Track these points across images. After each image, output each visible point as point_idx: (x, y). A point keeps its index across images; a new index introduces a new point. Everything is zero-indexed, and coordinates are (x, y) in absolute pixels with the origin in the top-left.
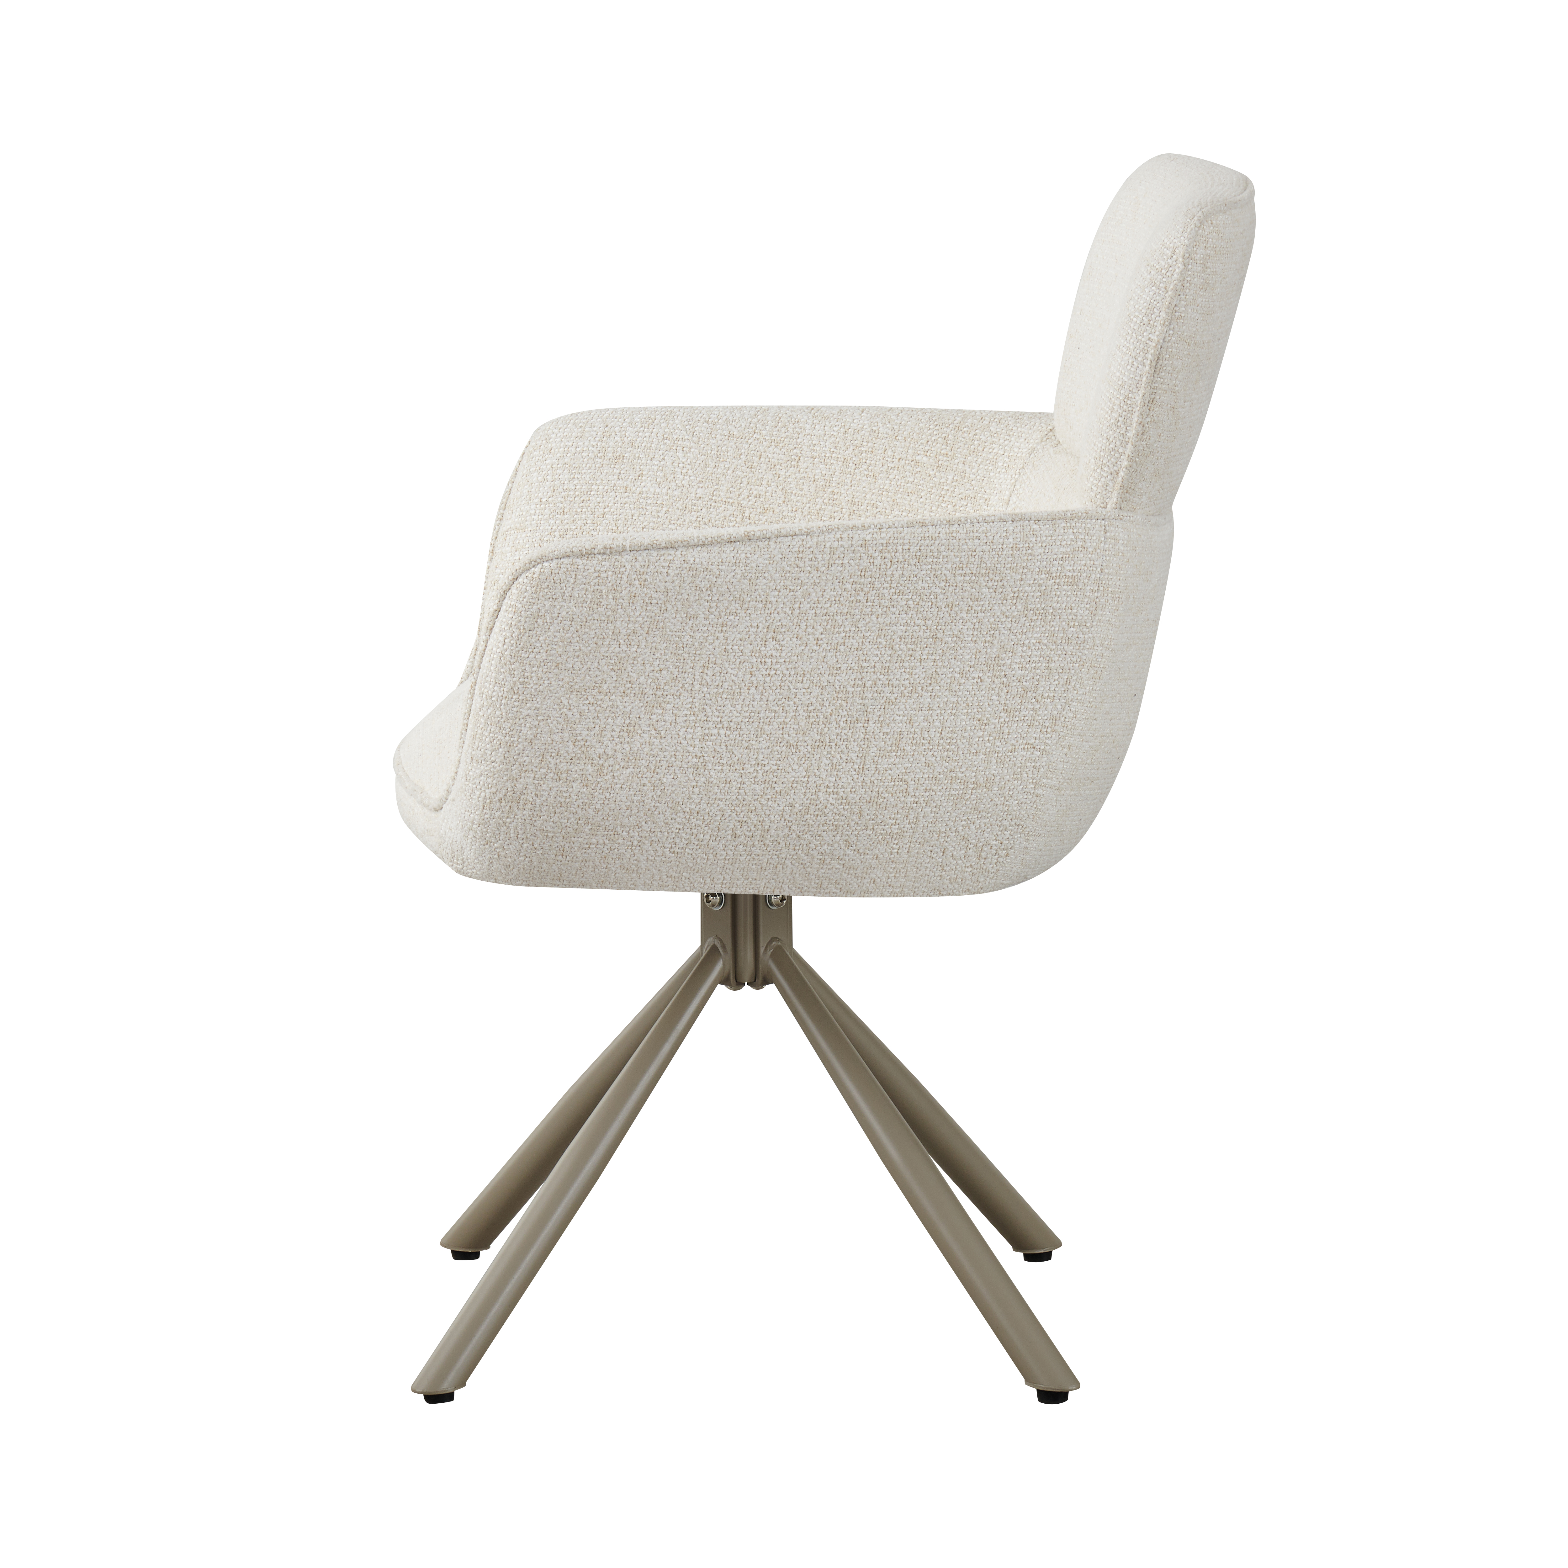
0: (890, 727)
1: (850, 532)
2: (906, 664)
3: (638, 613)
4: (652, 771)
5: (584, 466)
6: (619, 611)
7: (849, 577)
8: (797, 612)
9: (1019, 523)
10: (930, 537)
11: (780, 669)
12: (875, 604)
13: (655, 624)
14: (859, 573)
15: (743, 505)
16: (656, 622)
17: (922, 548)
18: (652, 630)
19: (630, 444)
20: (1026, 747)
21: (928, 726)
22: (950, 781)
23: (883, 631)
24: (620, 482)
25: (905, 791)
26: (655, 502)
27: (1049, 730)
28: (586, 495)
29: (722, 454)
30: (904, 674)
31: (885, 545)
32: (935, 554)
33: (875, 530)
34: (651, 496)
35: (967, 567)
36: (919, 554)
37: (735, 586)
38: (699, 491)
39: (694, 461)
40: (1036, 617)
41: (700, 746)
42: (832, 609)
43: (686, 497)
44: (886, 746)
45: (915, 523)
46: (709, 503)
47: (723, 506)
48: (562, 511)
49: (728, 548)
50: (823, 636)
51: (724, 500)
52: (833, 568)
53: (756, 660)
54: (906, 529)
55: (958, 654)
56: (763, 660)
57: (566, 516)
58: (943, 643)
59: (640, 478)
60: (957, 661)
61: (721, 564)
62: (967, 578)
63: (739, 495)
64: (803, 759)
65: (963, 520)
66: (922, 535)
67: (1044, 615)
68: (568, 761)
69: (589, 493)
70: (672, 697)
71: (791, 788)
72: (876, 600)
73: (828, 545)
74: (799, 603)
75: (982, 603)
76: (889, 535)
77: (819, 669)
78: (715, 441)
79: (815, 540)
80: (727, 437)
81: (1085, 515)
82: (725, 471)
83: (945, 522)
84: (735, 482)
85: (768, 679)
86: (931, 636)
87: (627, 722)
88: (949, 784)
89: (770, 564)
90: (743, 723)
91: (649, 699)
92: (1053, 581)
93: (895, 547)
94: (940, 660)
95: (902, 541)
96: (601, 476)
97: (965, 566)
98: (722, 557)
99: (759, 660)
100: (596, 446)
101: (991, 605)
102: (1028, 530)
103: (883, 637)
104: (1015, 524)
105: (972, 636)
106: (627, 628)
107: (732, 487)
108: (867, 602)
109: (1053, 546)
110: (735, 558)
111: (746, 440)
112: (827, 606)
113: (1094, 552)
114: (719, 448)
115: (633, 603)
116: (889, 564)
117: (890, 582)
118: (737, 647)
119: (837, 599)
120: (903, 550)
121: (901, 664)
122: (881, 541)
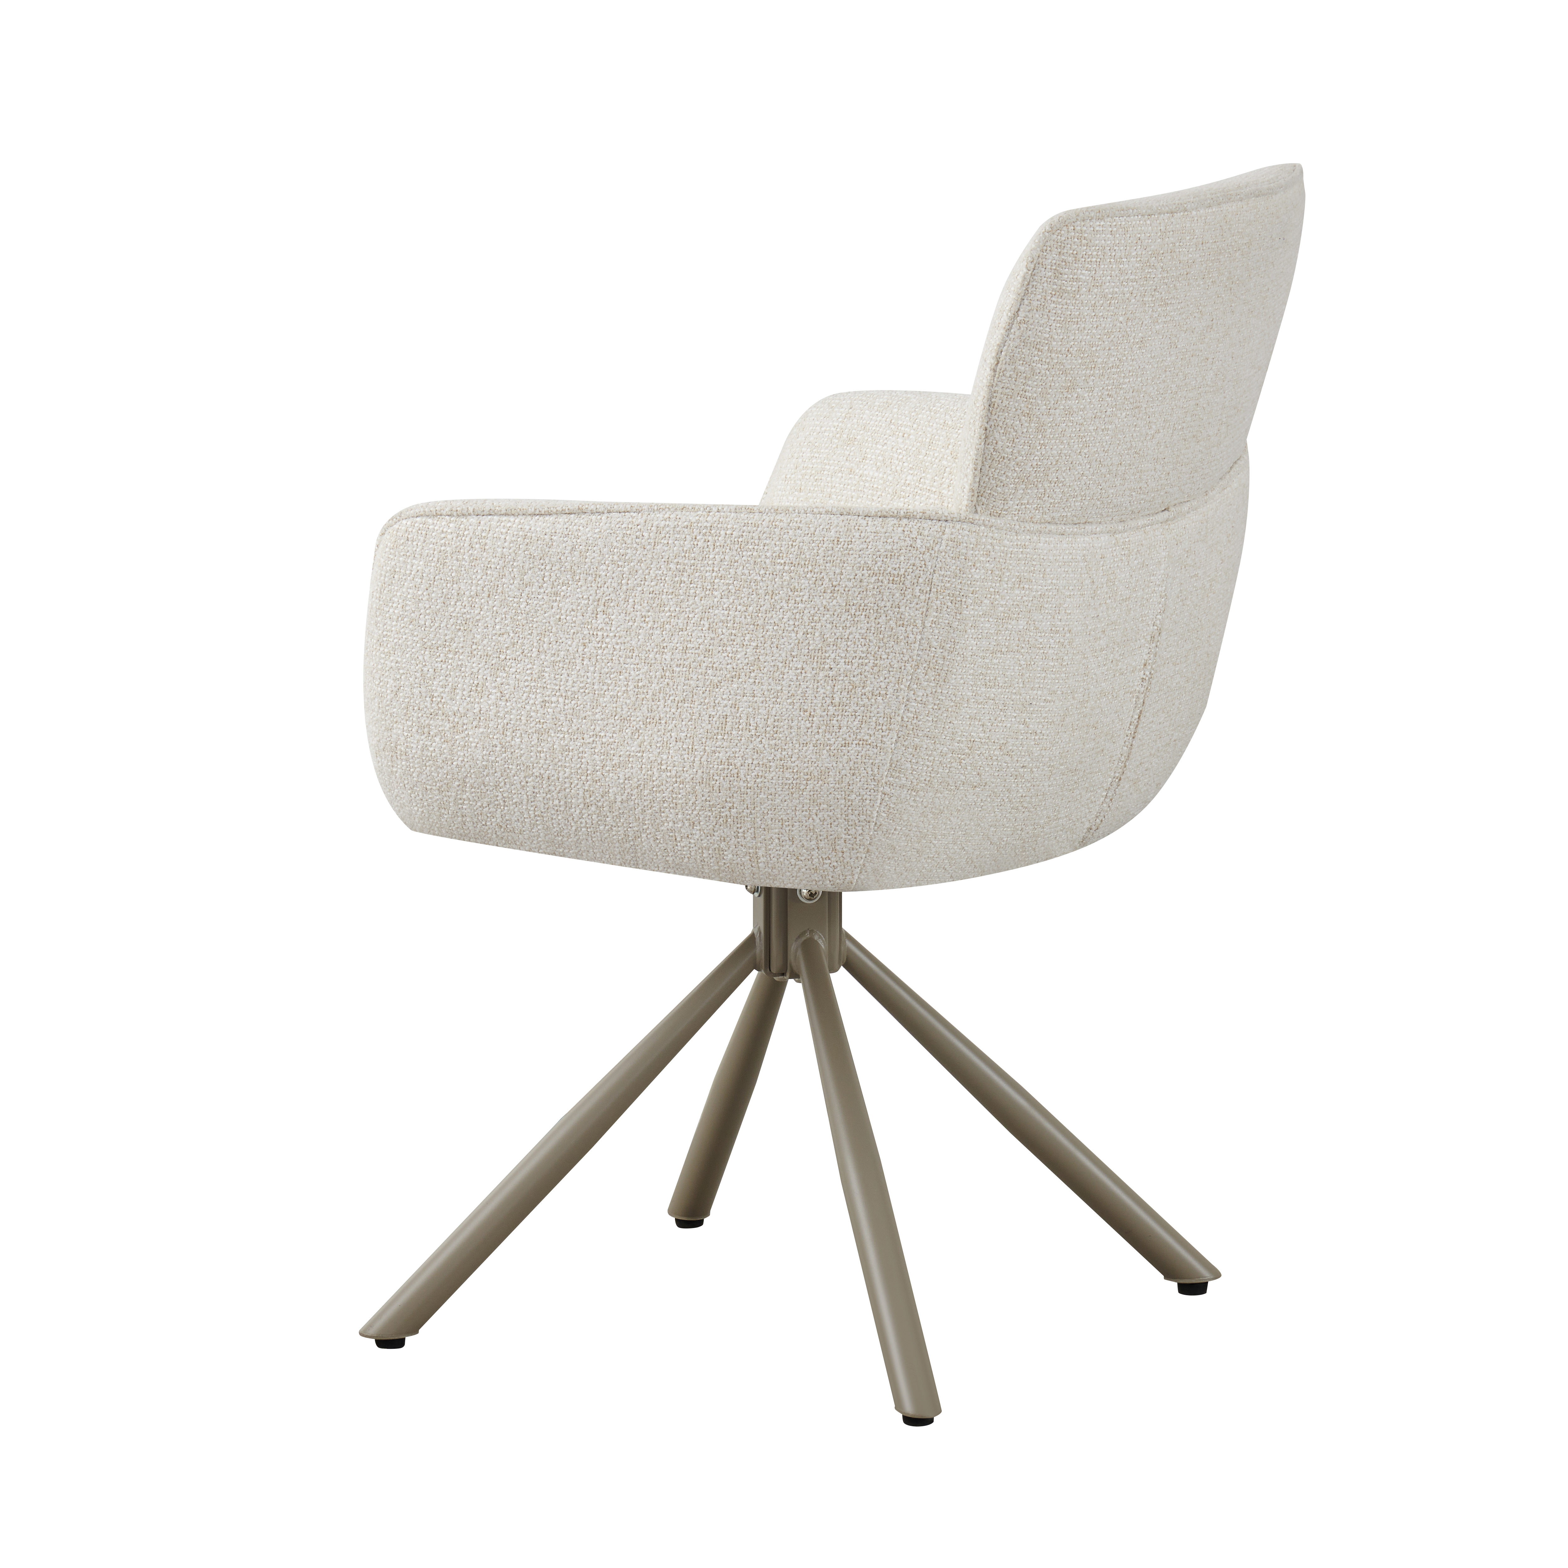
0: (716, 710)
1: (679, 512)
2: (729, 649)
3: (479, 577)
4: (501, 733)
5: (823, 445)
6: (462, 573)
7: (673, 558)
8: (624, 587)
9: (846, 517)
10: (753, 523)
11: (611, 643)
12: (698, 586)
13: (496, 588)
14: (683, 554)
15: (943, 495)
16: (496, 587)
17: (744, 534)
18: (493, 595)
19: (863, 427)
20: (861, 743)
21: (754, 713)
22: (781, 770)
23: (707, 613)
24: (847, 464)
25: (736, 775)
26: (871, 485)
27: (884, 728)
28: (819, 474)
29: (934, 442)
30: (726, 658)
31: (709, 528)
32: (756, 542)
33: (704, 513)
34: (869, 479)
35: (787, 557)
36: (740, 540)
37: (567, 557)
38: (910, 477)
39: (910, 448)
40: (860, 613)
41: (543, 712)
42: (657, 587)
43: (897, 483)
44: (713, 729)
45: (743, 509)
46: (916, 490)
47: (927, 494)
48: (799, 488)
49: (562, 519)
50: (649, 614)
51: (928, 488)
52: (658, 547)
53: (588, 632)
54: (733, 514)
55: (780, 643)
56: (595, 633)
57: (802, 494)
58: (765, 631)
59: (864, 461)
60: (780, 650)
61: (554, 534)
62: (786, 568)
63: (941, 484)
64: (637, 734)
65: (791, 509)
66: (746, 521)
67: (868, 611)
68: (428, 715)
69: (822, 472)
70: (514, 661)
71: (628, 762)
72: (699, 583)
73: (655, 523)
74: (627, 579)
75: (801, 594)
76: (715, 519)
77: (647, 646)
78: (930, 430)
79: (644, 517)
80: (941, 426)
81: (921, 514)
82: (933, 460)
83: (772, 511)
84: (940, 471)
85: (600, 652)
86: (753, 623)
87: (476, 682)
88: (781, 773)
89: (600, 538)
90: (579, 694)
91: (493, 662)
92: (877, 578)
93: (718, 532)
94: (763, 648)
95: (725, 525)
96: (834, 457)
97: (785, 555)
98: (556, 528)
99: (591, 633)
100: (836, 427)
101: (811, 597)
102: (855, 524)
103: (706, 619)
104: (842, 518)
105: (793, 626)
106: (470, 590)
107: (936, 476)
108: (691, 583)
109: (878, 543)
110: (568, 530)
111: (956, 430)
112: (653, 583)
113: (926, 553)
114: (933, 436)
115: (475, 566)
116: (712, 547)
117: (712, 566)
118: (570, 617)
119: (663, 578)
120: (726, 534)
121: (724, 649)
122: (705, 524)
